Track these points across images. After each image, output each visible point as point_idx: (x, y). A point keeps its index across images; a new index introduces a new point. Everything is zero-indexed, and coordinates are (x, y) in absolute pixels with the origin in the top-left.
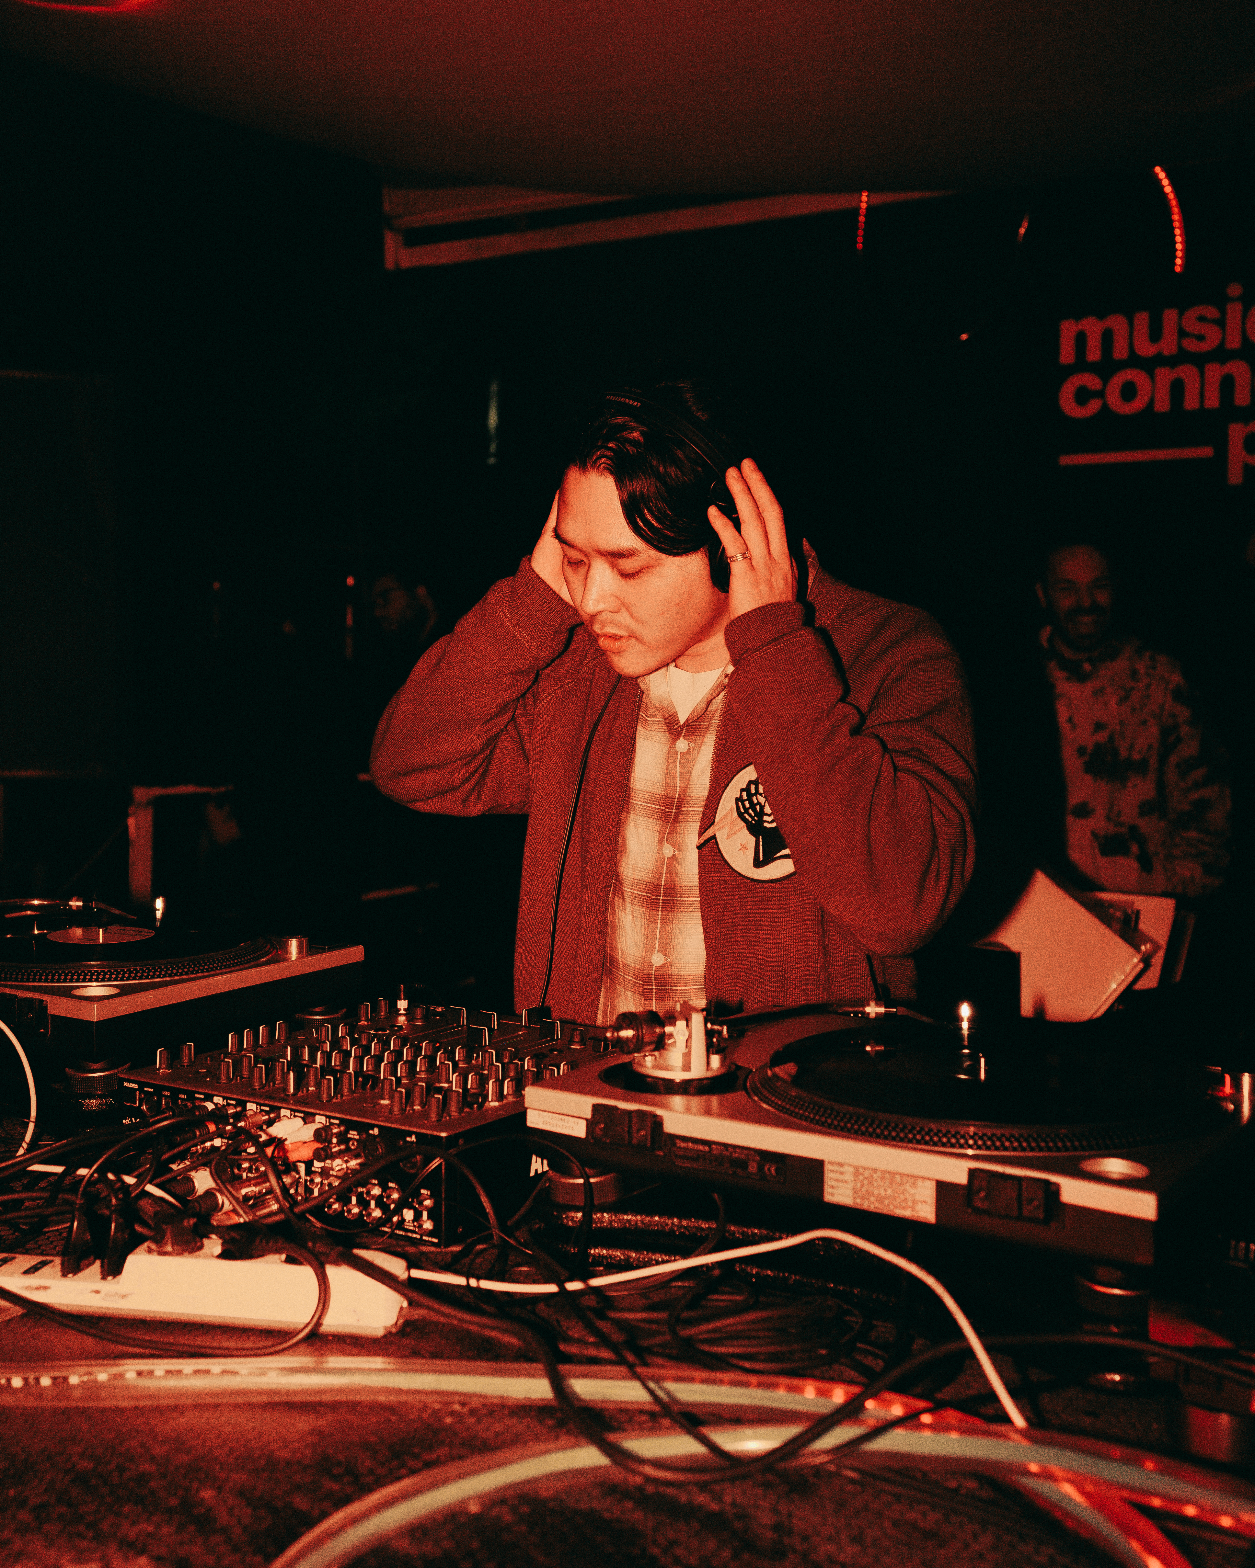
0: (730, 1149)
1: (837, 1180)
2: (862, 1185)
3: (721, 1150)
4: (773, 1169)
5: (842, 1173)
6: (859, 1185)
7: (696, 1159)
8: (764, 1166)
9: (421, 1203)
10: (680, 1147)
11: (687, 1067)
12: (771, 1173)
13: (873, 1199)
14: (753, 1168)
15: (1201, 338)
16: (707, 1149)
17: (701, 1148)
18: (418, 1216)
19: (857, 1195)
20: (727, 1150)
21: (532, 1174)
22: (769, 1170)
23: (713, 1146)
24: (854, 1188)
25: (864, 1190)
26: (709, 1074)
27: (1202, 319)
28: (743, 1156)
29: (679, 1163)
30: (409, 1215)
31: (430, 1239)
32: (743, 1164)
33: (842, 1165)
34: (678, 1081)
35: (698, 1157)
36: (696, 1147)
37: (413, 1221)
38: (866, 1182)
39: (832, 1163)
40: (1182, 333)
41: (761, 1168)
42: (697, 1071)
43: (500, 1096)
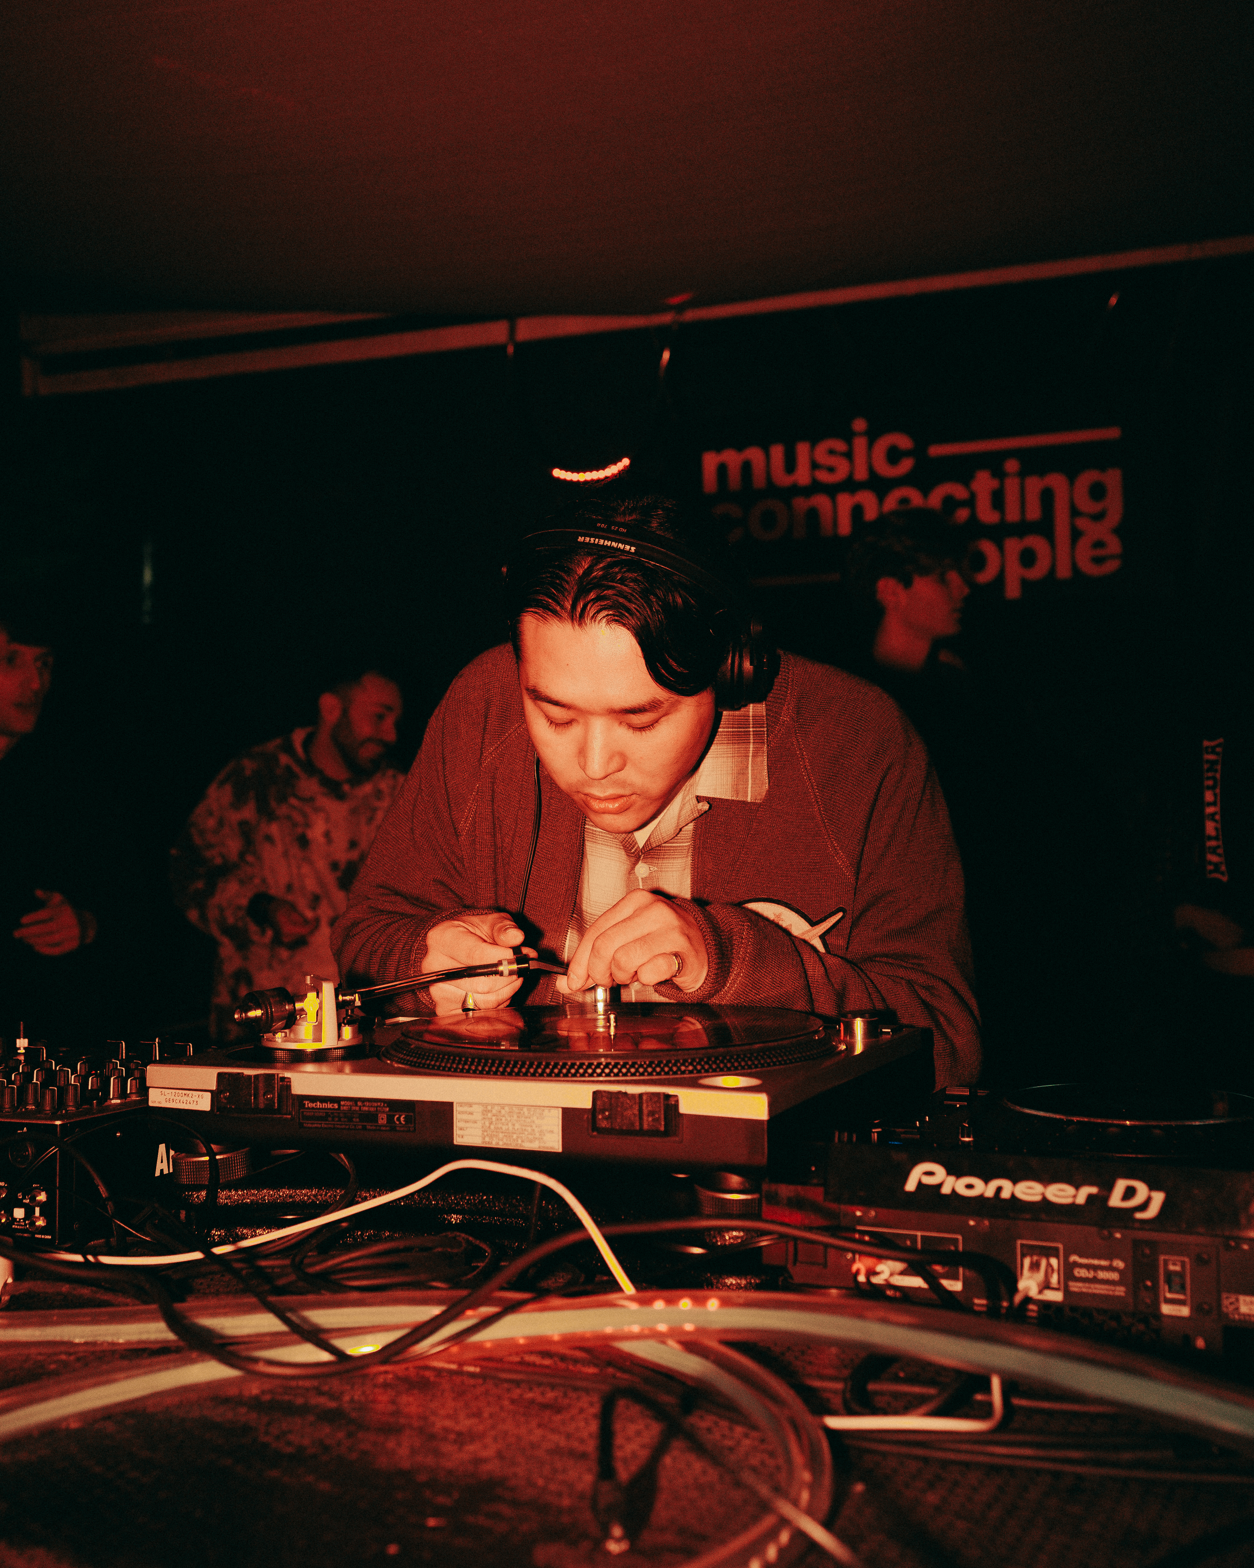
0: (359, 1104)
1: (467, 1121)
2: (491, 1123)
3: (351, 1106)
4: (402, 1119)
5: (471, 1113)
6: (487, 1124)
7: (324, 1118)
8: (394, 1116)
9: (33, 1199)
10: (309, 1108)
11: (318, 1039)
12: (400, 1123)
13: (501, 1135)
14: (382, 1119)
15: (831, 470)
16: (336, 1106)
17: (330, 1106)
18: (29, 1213)
19: (485, 1134)
20: (356, 1105)
21: (157, 1174)
22: (399, 1119)
23: (342, 1103)
24: (483, 1127)
25: (492, 1127)
26: (341, 1044)
27: (832, 452)
28: (372, 1109)
29: (308, 1124)
30: (19, 1213)
31: (43, 1237)
32: (372, 1117)
33: (470, 1105)
34: (309, 1051)
35: (327, 1115)
36: (325, 1105)
37: (24, 1219)
38: (494, 1118)
39: (461, 1104)
40: (815, 466)
41: (390, 1119)
42: (329, 1040)
43: (122, 1094)
